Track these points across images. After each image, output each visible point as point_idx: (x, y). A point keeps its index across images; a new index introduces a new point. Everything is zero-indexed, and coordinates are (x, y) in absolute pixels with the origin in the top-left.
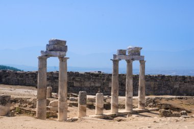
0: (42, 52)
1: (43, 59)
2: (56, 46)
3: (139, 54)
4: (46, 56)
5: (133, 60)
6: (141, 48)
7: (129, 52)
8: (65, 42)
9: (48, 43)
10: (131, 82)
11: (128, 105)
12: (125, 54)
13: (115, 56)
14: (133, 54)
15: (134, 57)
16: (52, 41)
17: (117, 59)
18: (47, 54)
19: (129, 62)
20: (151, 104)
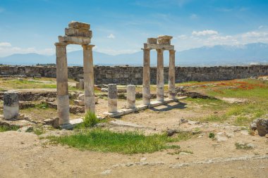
0: (60, 37)
1: (61, 46)
2: (77, 30)
3: (169, 44)
4: (65, 42)
5: (164, 49)
6: (172, 37)
7: (160, 41)
8: (88, 26)
9: (68, 27)
10: (162, 72)
11: (160, 96)
12: (155, 43)
13: (145, 45)
14: (164, 44)
15: (165, 46)
16: (72, 24)
17: (148, 47)
18: (66, 39)
19: (160, 52)
20: (180, 93)
